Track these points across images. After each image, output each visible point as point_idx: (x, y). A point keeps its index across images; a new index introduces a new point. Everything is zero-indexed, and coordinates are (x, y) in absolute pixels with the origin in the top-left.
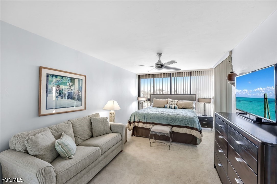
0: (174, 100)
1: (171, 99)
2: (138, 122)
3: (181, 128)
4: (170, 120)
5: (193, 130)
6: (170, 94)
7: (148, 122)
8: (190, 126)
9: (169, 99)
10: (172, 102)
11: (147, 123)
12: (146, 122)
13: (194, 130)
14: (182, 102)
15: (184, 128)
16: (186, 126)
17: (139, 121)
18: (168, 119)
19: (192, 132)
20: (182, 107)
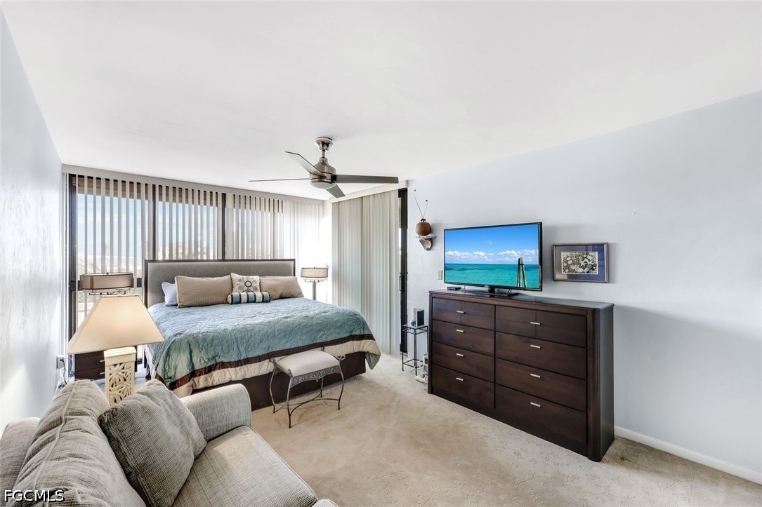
0: (251, 277)
1: (241, 276)
2: (209, 370)
3: (342, 343)
4: (319, 331)
5: (364, 341)
6: (221, 258)
7: (251, 355)
8: (358, 333)
9: (235, 276)
10: (248, 284)
11: (248, 361)
12: (243, 357)
13: (367, 339)
14: (273, 280)
15: (349, 342)
16: (351, 336)
17: (213, 362)
18: (312, 330)
19: (363, 347)
20: (278, 296)
